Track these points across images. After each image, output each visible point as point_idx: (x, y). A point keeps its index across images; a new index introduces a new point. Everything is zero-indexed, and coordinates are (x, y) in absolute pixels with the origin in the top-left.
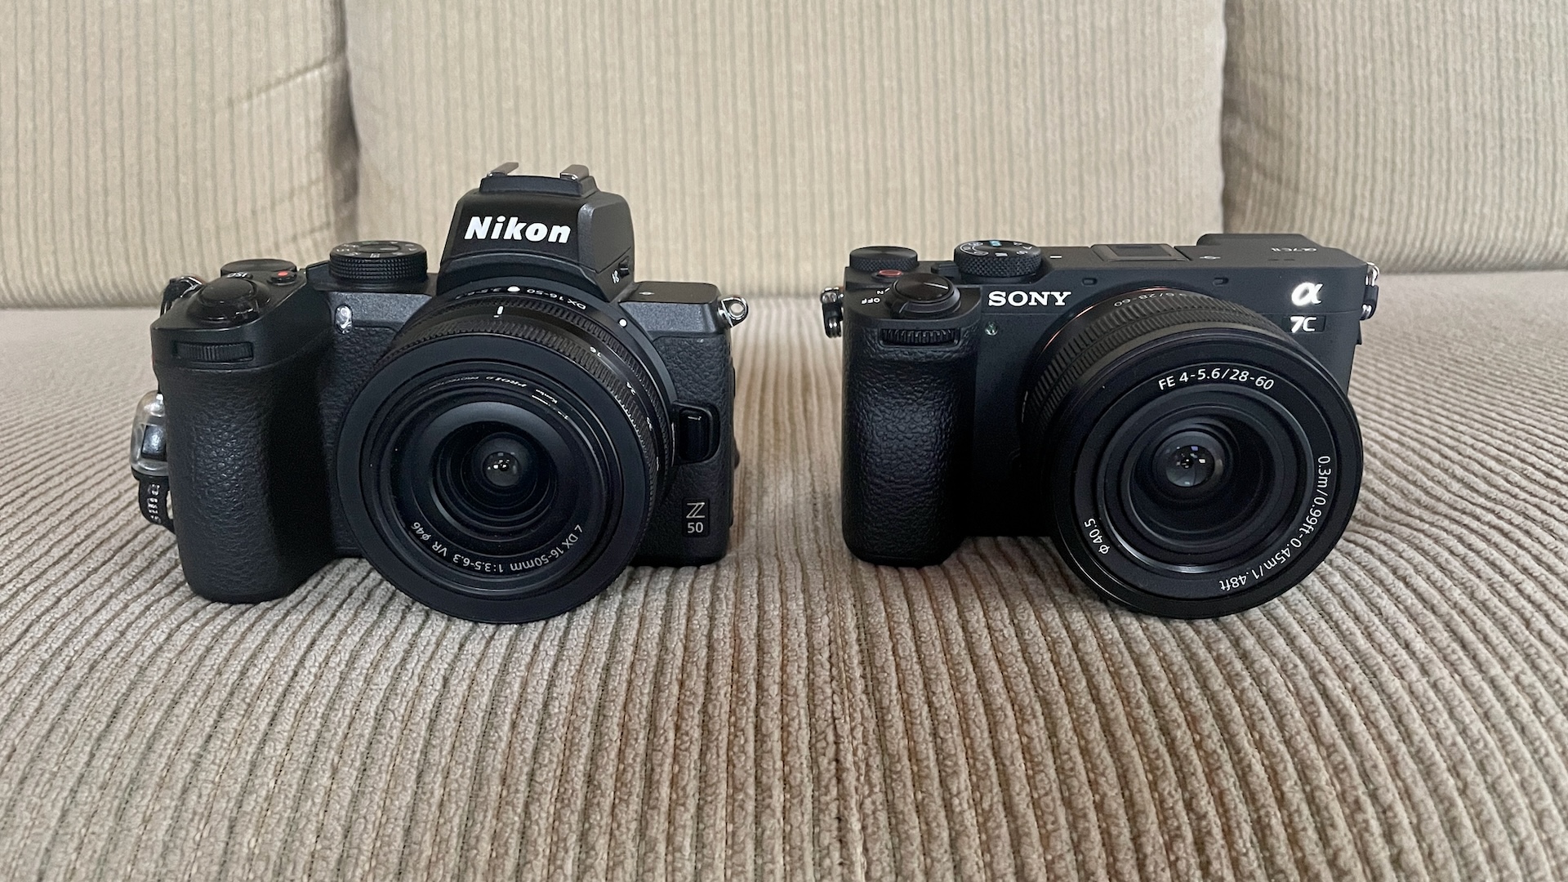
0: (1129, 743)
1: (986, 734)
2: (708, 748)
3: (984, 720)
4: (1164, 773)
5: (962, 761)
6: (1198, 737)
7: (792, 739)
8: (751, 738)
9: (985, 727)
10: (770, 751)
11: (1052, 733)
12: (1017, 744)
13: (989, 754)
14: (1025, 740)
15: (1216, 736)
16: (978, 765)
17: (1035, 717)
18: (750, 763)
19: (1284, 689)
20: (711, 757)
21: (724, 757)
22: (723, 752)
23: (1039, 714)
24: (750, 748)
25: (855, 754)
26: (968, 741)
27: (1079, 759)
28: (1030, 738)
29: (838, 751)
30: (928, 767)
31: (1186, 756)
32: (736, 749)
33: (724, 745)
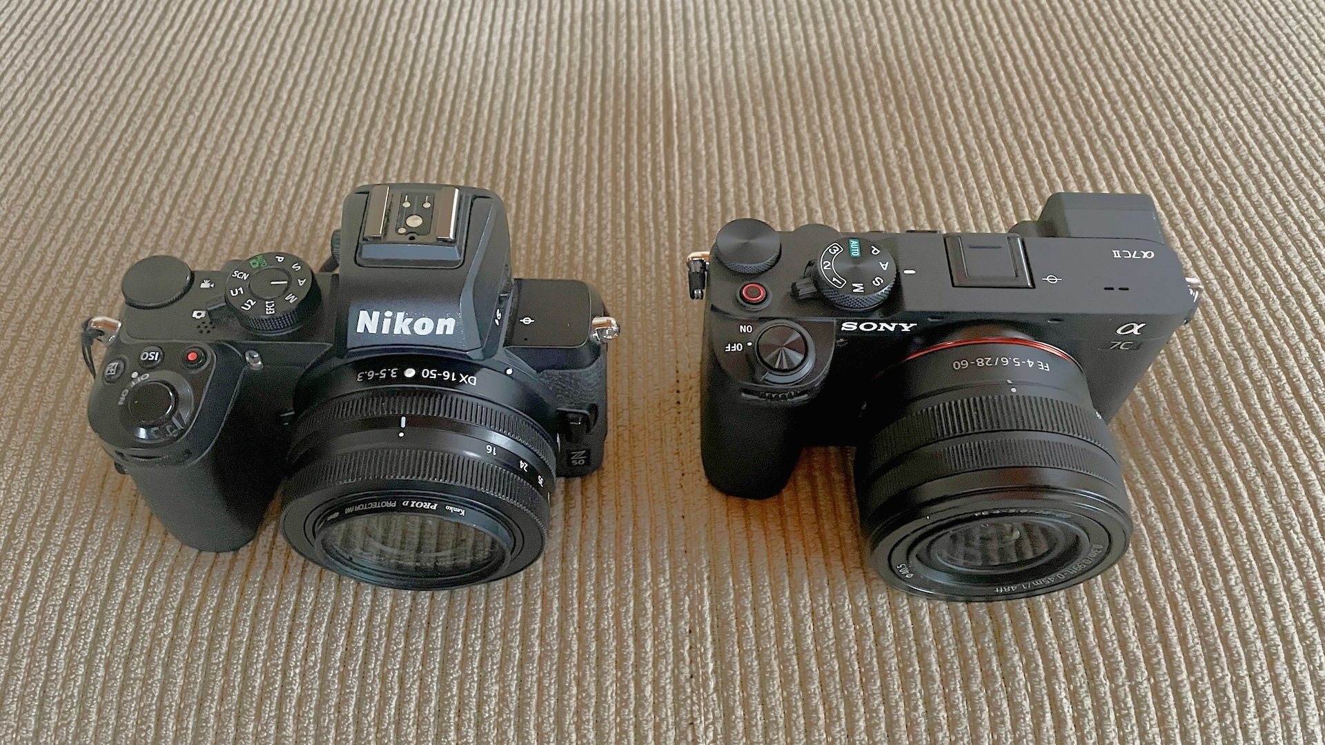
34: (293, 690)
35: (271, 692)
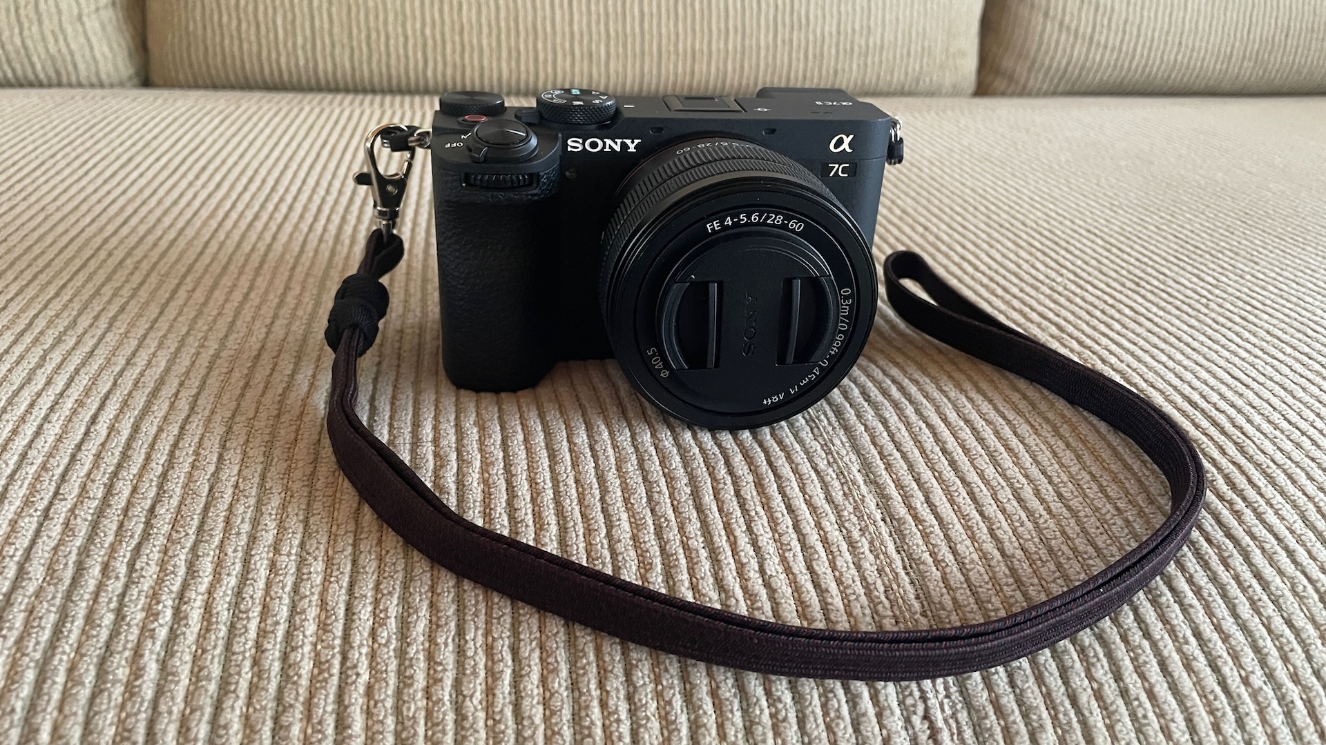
0: (1186, 683)
1: (1060, 682)
2: (804, 716)
3: (1054, 665)
4: (1224, 715)
5: (1045, 714)
6: (1243, 674)
7: (882, 698)
8: (844, 700)
9: (1056, 673)
10: (864, 715)
11: (1118, 677)
12: (1089, 690)
13: (1067, 703)
14: (1095, 686)
15: (1259, 672)
16: (1061, 716)
17: (1099, 660)
18: (850, 730)
19: (1302, 615)
20: (810, 725)
21: (822, 726)
22: (820, 720)
23: (1101, 655)
24: (845, 710)
25: (943, 710)
26: (1044, 689)
27: (1148, 705)
28: (1101, 685)
29: (927, 709)
30: (1014, 722)
31: (1239, 696)
32: (832, 715)
33: (819, 711)
34: (358, 675)
35: (325, 680)
